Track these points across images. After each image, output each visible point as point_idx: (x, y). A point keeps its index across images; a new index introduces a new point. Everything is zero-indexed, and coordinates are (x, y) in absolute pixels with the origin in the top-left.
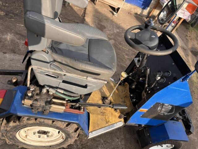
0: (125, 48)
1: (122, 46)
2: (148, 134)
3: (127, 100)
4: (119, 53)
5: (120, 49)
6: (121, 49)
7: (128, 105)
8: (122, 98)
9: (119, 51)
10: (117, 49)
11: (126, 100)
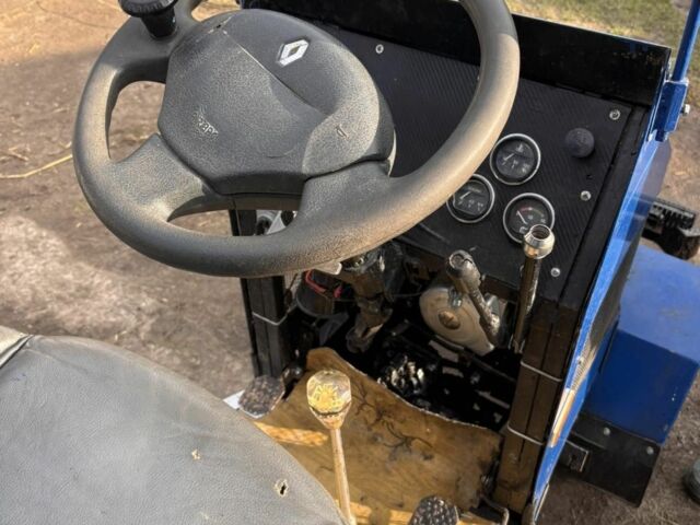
0: (54, 157)
1: (36, 165)
2: (607, 431)
3: (402, 422)
4: (64, 214)
5: (44, 188)
6: (50, 182)
7: (433, 440)
8: (373, 440)
9: (48, 204)
10: (33, 203)
11: (398, 426)
